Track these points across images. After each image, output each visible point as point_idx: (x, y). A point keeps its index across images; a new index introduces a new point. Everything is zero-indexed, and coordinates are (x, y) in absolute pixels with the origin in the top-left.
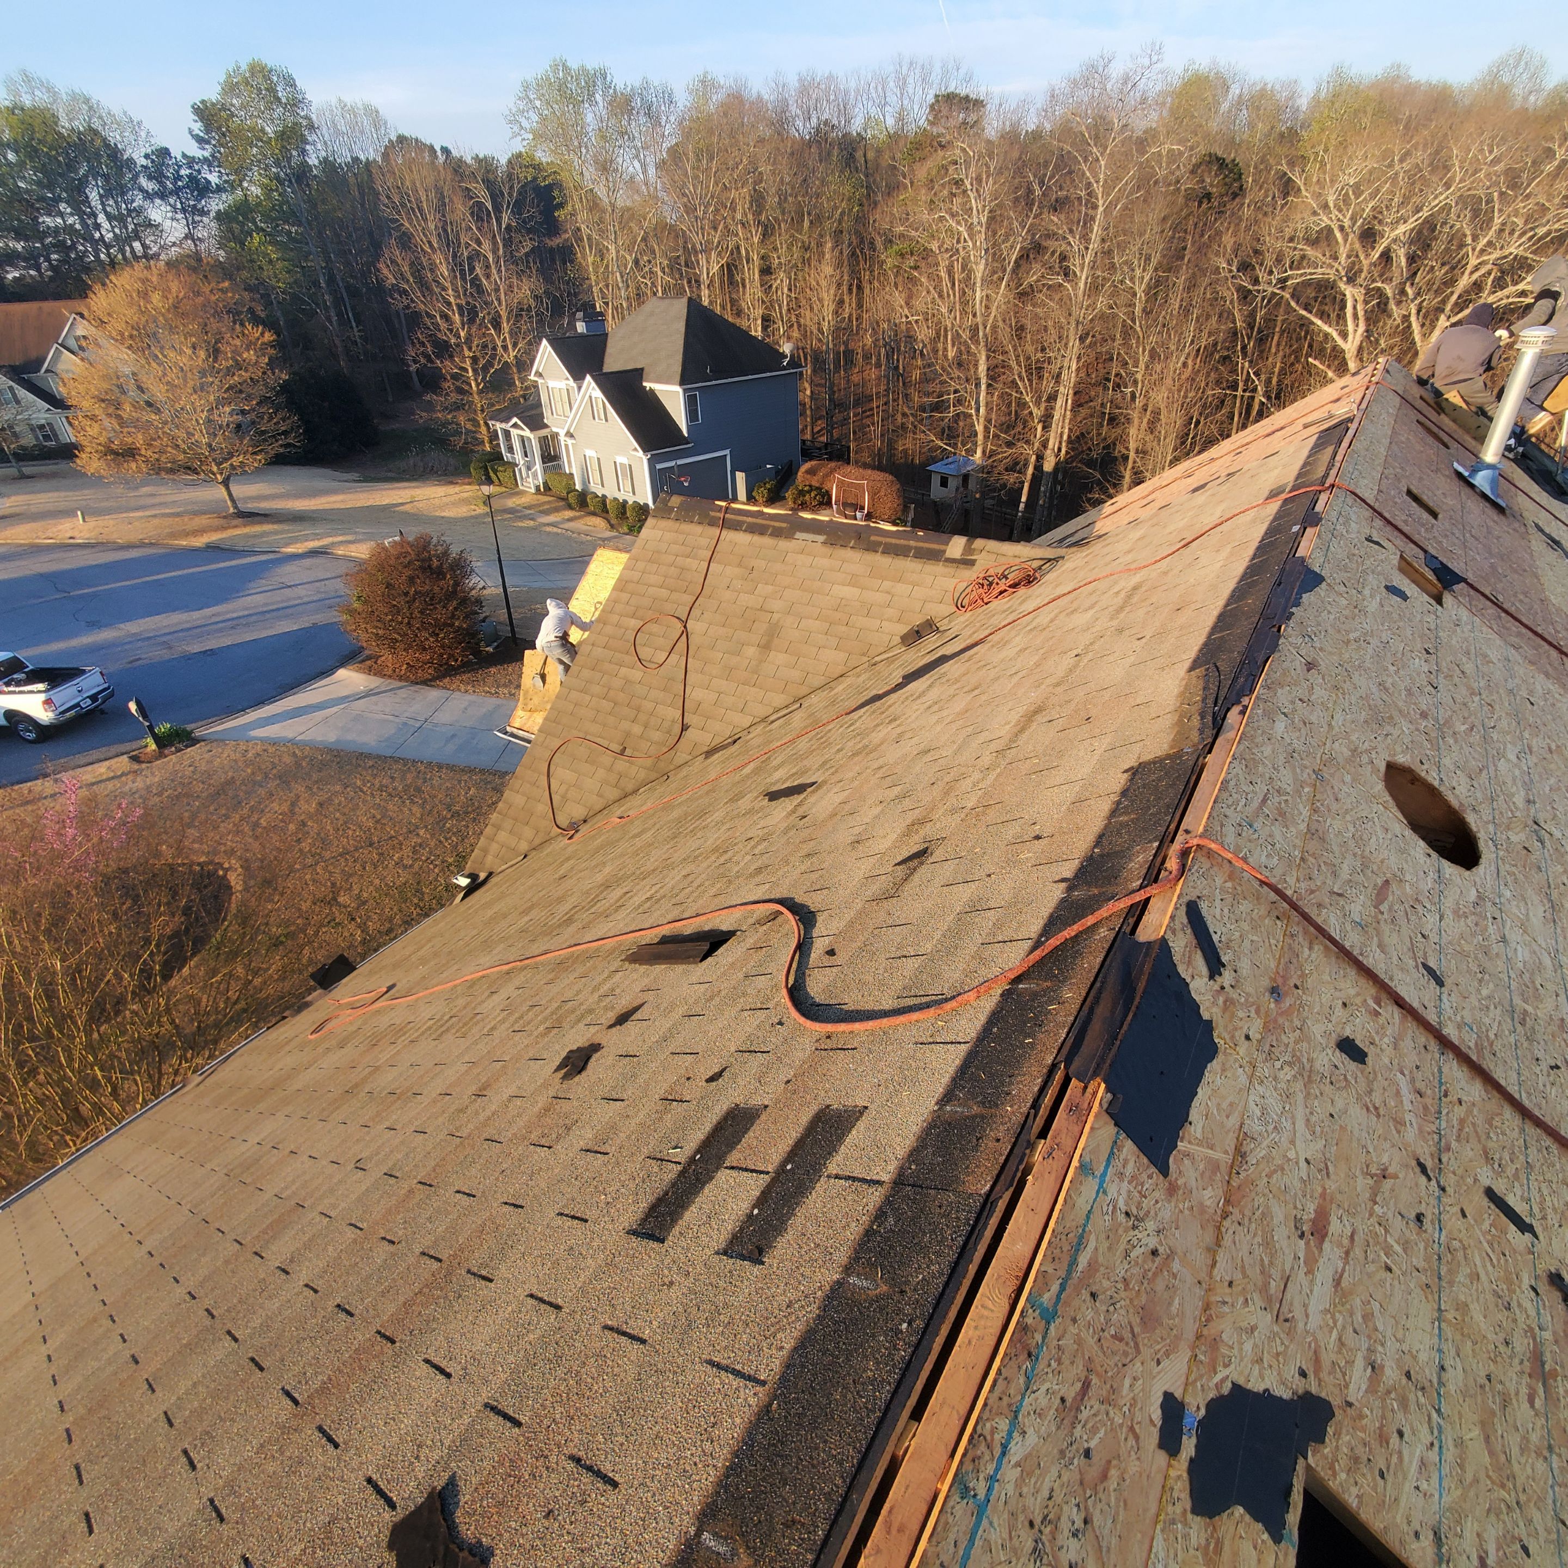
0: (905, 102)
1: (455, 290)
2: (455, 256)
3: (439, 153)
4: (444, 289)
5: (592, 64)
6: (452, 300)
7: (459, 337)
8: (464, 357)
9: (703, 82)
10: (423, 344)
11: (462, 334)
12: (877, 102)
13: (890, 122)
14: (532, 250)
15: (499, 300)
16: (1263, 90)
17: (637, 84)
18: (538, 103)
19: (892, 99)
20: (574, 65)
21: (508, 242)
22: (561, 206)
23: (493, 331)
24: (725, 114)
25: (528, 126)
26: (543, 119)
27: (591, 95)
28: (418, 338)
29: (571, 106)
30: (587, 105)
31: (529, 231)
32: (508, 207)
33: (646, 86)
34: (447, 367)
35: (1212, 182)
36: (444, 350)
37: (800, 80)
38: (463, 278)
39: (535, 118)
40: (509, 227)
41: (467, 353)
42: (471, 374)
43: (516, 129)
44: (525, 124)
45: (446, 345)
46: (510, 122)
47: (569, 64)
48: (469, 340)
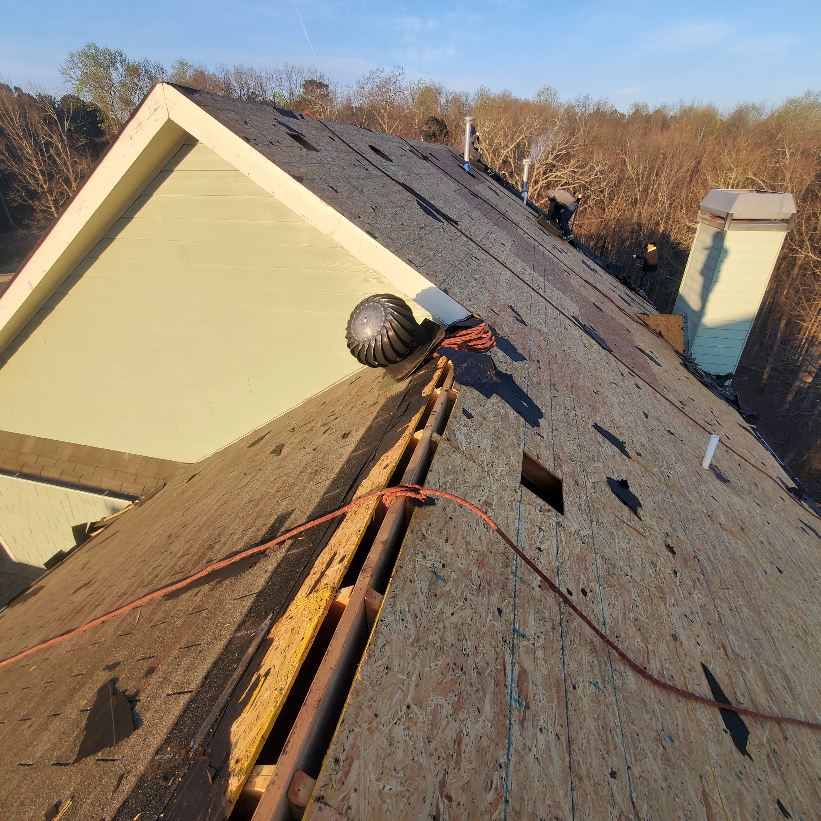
0: (292, 86)
1: (38, 161)
2: (36, 142)
3: (14, 91)
4: (30, 161)
5: (113, 48)
6: (36, 167)
7: (43, 188)
8: (48, 200)
9: (181, 63)
10: (19, 191)
11: (45, 187)
12: (278, 84)
13: (286, 95)
14: (87, 143)
15: (67, 169)
16: (456, 96)
17: (142, 61)
18: (80, 65)
19: (286, 83)
20: (101, 46)
21: (70, 138)
22: (102, 121)
23: (65, 187)
24: (196, 80)
25: (75, 77)
26: (85, 74)
27: (113, 64)
28: (15, 188)
29: (102, 69)
30: (111, 69)
31: (83, 133)
32: (68, 119)
33: (147, 63)
34: (37, 205)
35: (435, 128)
36: (33, 195)
37: (235, 69)
38: (43, 155)
39: (80, 73)
40: (69, 130)
41: (49, 198)
42: (53, 209)
43: (68, 78)
44: (73, 75)
45: (36, 192)
46: (64, 74)
47: (97, 46)
48: (50, 190)
